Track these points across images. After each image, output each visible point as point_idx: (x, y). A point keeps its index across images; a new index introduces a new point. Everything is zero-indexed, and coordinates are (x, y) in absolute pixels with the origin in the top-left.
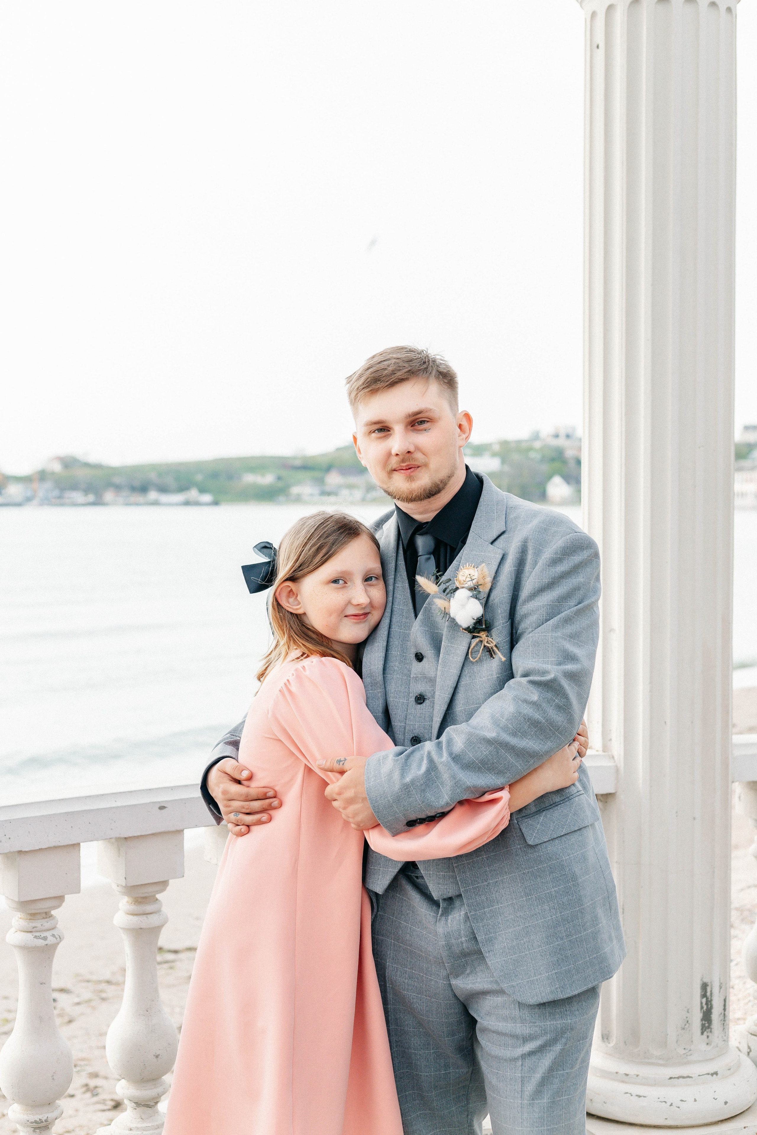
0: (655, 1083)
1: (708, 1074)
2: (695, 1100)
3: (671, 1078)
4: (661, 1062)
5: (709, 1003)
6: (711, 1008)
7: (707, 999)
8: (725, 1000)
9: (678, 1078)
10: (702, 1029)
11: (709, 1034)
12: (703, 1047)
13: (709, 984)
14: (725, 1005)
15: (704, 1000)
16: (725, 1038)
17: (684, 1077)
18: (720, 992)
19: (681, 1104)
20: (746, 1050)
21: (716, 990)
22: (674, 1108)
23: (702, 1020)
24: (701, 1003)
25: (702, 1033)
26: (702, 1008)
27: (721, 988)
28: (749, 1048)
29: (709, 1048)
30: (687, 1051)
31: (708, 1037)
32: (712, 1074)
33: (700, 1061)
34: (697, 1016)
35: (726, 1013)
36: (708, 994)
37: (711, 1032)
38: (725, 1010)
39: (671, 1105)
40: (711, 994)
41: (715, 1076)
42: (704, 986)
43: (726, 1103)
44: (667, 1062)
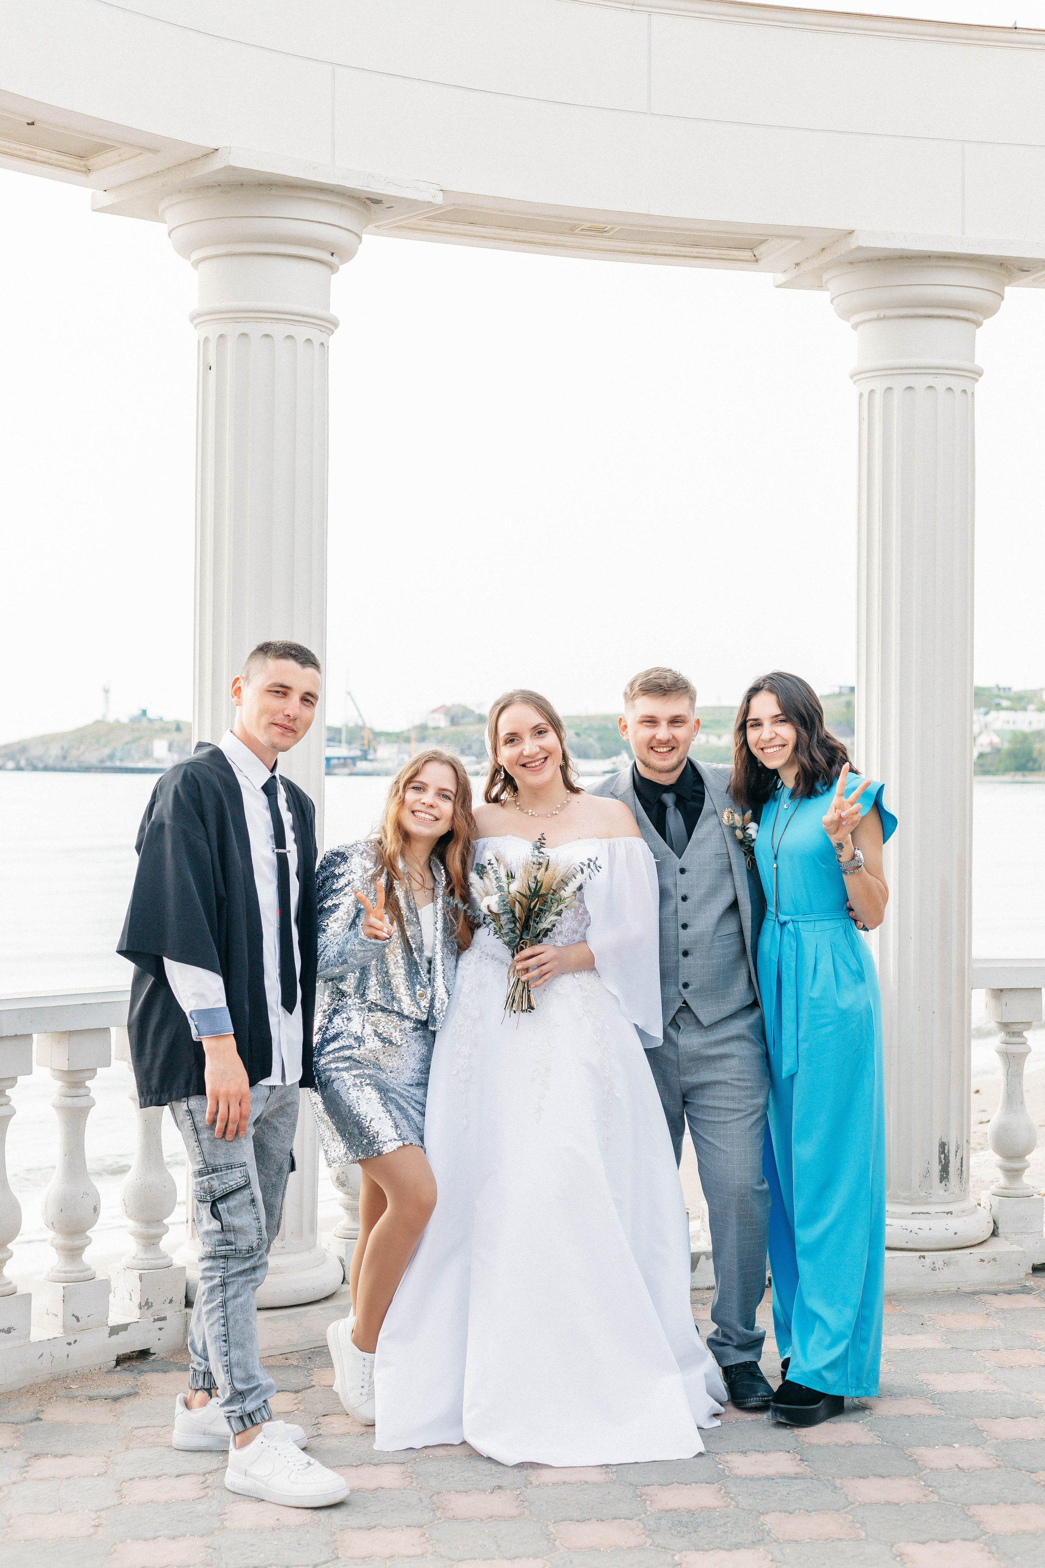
0: (901, 1217)
1: (944, 1212)
2: (930, 1229)
3: (913, 1213)
4: (906, 1201)
5: (947, 1158)
6: (949, 1162)
7: (945, 1155)
8: (962, 1159)
9: (919, 1213)
10: (941, 1178)
11: (947, 1183)
12: (942, 1192)
13: (947, 1143)
14: (962, 1163)
15: (943, 1156)
16: (963, 1189)
17: (923, 1213)
18: (957, 1152)
19: (919, 1231)
20: (988, 1208)
21: (953, 1149)
22: (913, 1233)
23: (941, 1171)
24: (940, 1158)
25: (941, 1182)
26: (940, 1162)
27: (958, 1148)
28: (991, 1205)
29: (946, 1193)
30: (927, 1194)
31: (946, 1185)
32: (947, 1213)
33: (938, 1203)
34: (936, 1168)
35: (964, 1169)
36: (946, 1151)
37: (948, 1181)
38: (962, 1166)
39: (911, 1231)
40: (948, 1151)
41: (949, 1214)
42: (943, 1145)
43: (956, 1233)
44: (911, 1202)
